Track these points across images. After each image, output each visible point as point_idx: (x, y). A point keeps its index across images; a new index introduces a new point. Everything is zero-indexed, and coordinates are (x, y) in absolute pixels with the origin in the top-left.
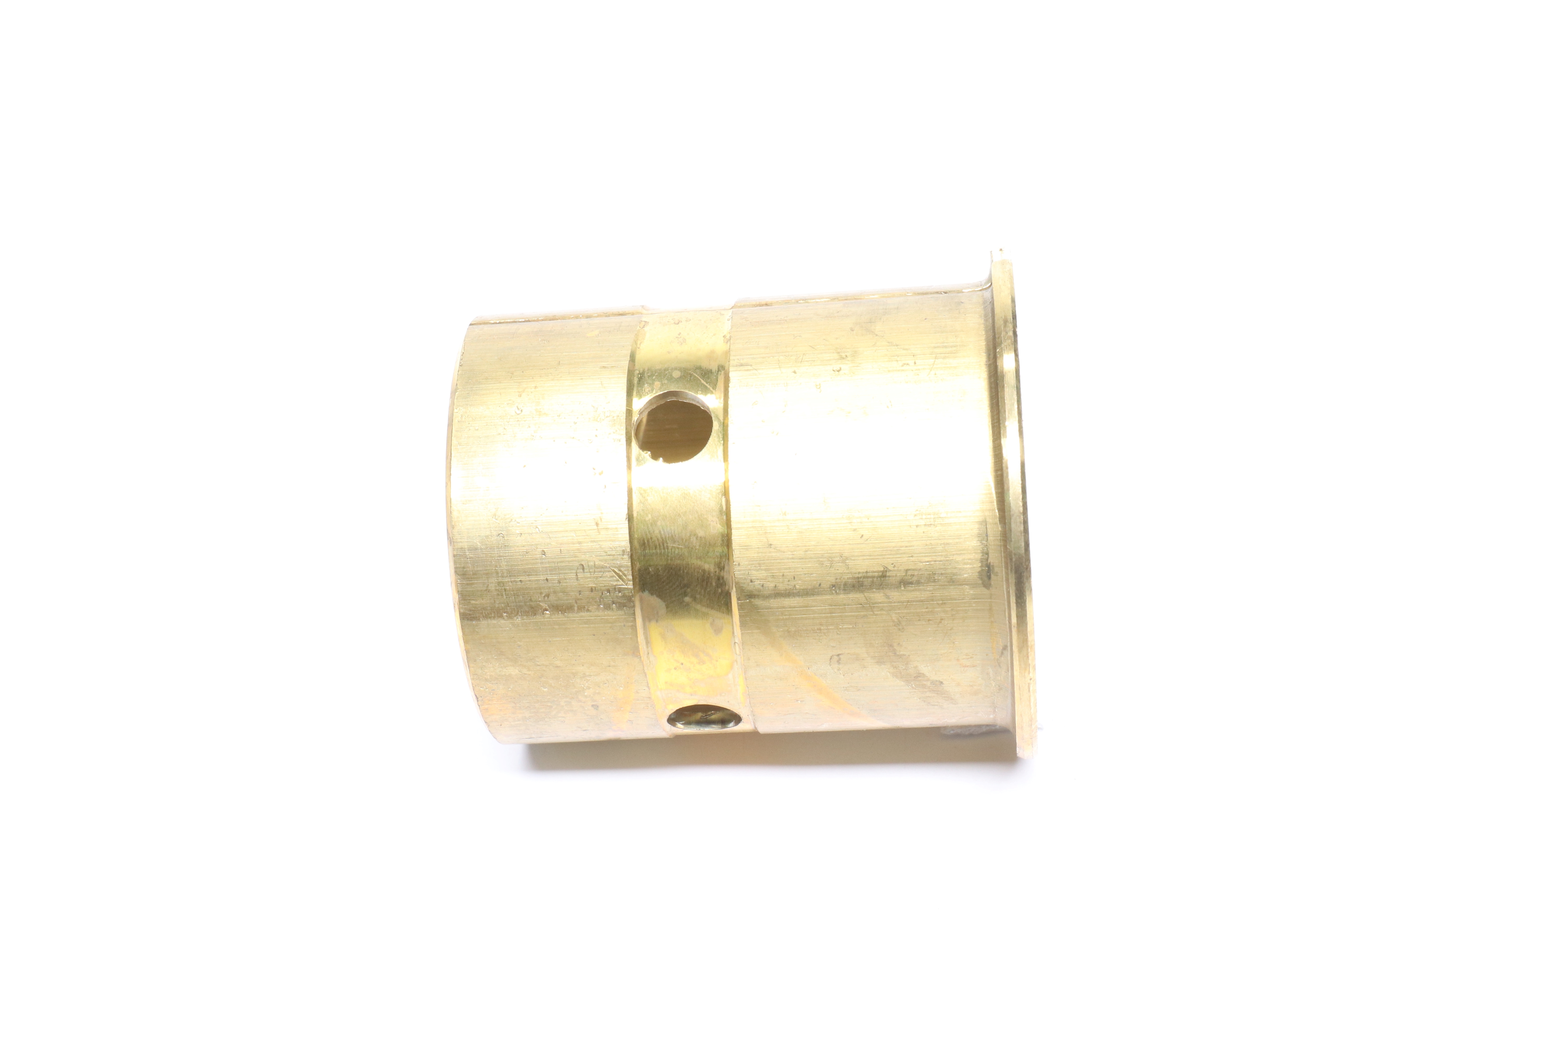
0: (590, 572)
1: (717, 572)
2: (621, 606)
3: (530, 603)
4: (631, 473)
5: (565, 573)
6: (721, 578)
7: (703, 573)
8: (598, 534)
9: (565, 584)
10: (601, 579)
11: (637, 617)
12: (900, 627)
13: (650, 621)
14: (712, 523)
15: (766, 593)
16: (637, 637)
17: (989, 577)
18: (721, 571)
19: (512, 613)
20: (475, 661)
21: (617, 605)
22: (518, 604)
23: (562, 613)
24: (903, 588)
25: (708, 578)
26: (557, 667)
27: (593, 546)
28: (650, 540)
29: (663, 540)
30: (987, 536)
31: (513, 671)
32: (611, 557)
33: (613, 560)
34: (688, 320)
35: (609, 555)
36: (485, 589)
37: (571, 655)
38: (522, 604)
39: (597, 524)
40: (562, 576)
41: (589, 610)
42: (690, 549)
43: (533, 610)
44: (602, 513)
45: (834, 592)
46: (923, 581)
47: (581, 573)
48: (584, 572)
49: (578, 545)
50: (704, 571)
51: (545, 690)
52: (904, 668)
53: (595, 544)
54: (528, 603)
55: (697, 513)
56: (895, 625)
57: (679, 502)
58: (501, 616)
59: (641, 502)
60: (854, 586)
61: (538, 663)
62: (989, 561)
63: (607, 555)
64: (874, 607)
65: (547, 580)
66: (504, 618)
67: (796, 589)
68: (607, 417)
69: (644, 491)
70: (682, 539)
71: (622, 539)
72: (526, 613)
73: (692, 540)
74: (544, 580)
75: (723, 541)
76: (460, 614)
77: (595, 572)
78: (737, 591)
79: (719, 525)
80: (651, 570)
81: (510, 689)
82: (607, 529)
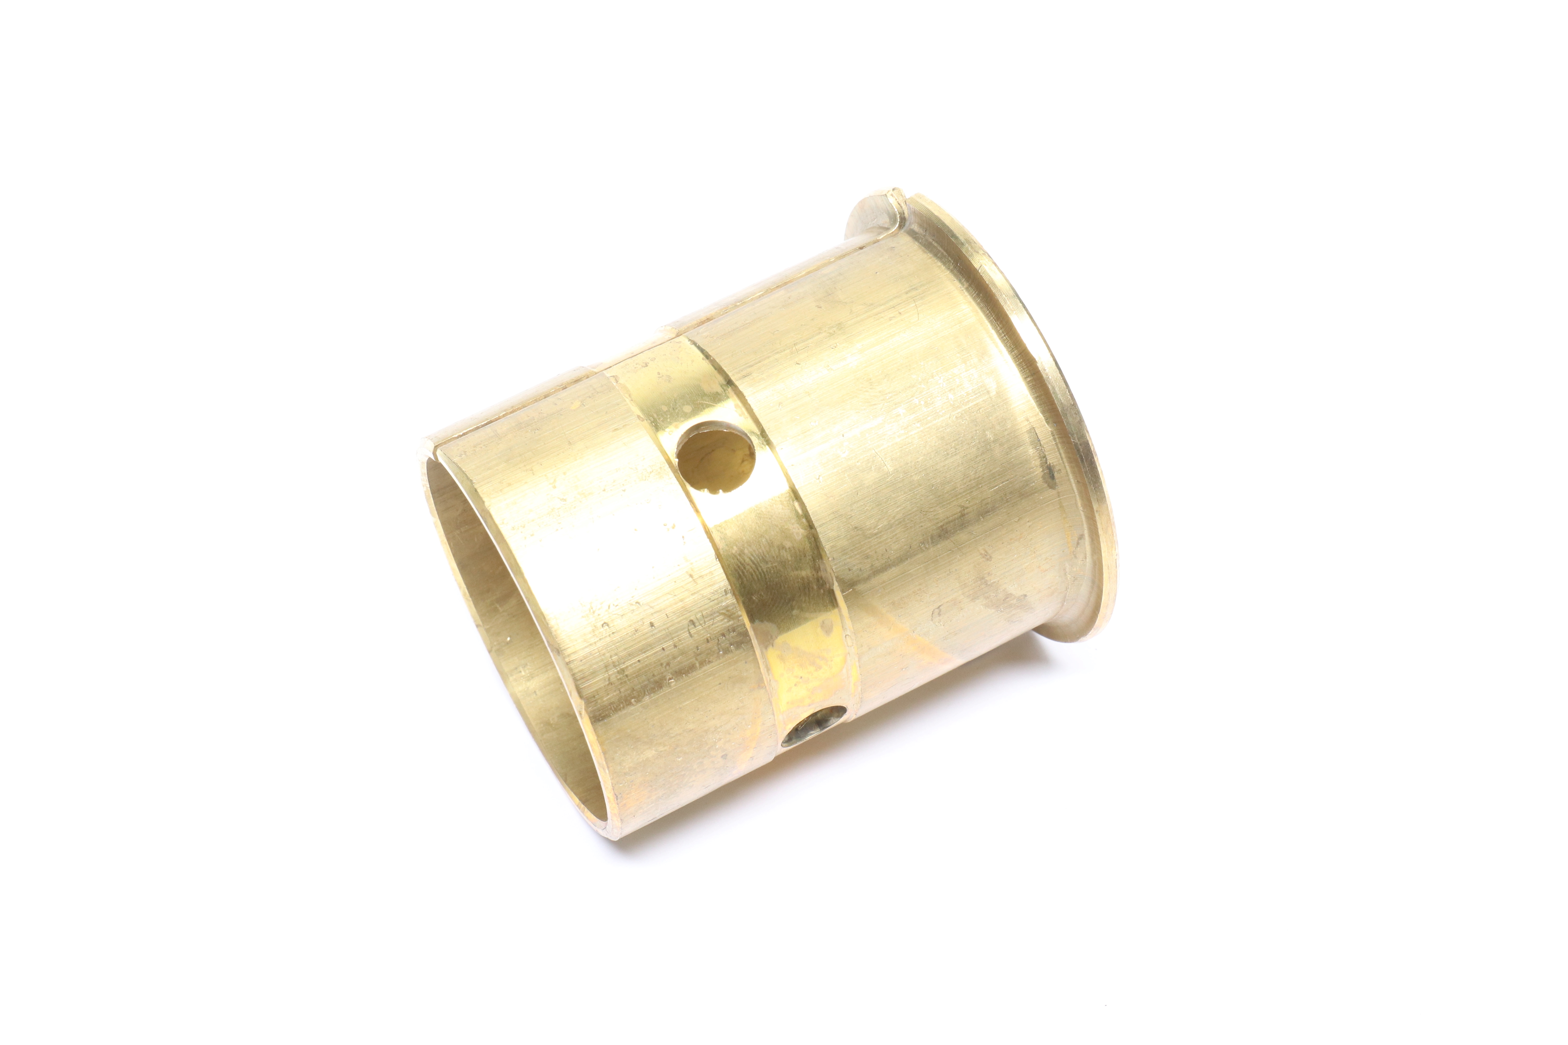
0: (701, 624)
1: (815, 575)
2: (738, 645)
3: (654, 678)
4: (700, 515)
5: (678, 636)
6: (820, 579)
7: (802, 581)
8: (695, 584)
9: (681, 646)
10: (714, 626)
11: (755, 649)
12: (988, 557)
13: (766, 648)
14: (794, 530)
15: (865, 575)
16: (759, 668)
17: (1053, 477)
18: (818, 572)
19: (639, 696)
20: (613, 759)
21: (735, 645)
22: (642, 685)
23: (686, 675)
24: (982, 520)
25: (809, 583)
26: (691, 731)
27: (695, 598)
28: (744, 571)
29: (756, 565)
30: (1039, 441)
31: (650, 753)
32: (716, 601)
33: (718, 604)
34: (653, 359)
35: (713, 601)
36: (607, 683)
37: (702, 713)
38: (646, 683)
39: (691, 576)
40: (676, 639)
41: (710, 661)
42: (783, 563)
43: (658, 684)
44: (692, 564)
45: (924, 548)
46: (997, 506)
47: (693, 628)
48: (695, 626)
49: (681, 603)
50: (803, 578)
51: (680, 759)
52: (994, 595)
53: (696, 595)
54: (652, 680)
55: (777, 526)
56: (983, 557)
57: (757, 523)
58: (630, 704)
59: (722, 539)
60: (940, 536)
61: (672, 735)
62: (1048, 463)
63: (711, 601)
64: (962, 547)
65: (663, 649)
66: (633, 705)
67: (891, 561)
68: (651, 473)
69: (720, 526)
70: (773, 557)
71: (719, 579)
72: (653, 691)
73: (782, 554)
74: (660, 651)
75: (810, 543)
76: (590, 718)
77: (705, 622)
78: (839, 585)
79: (801, 530)
80: (754, 598)
81: (647, 774)
82: (701, 577)
